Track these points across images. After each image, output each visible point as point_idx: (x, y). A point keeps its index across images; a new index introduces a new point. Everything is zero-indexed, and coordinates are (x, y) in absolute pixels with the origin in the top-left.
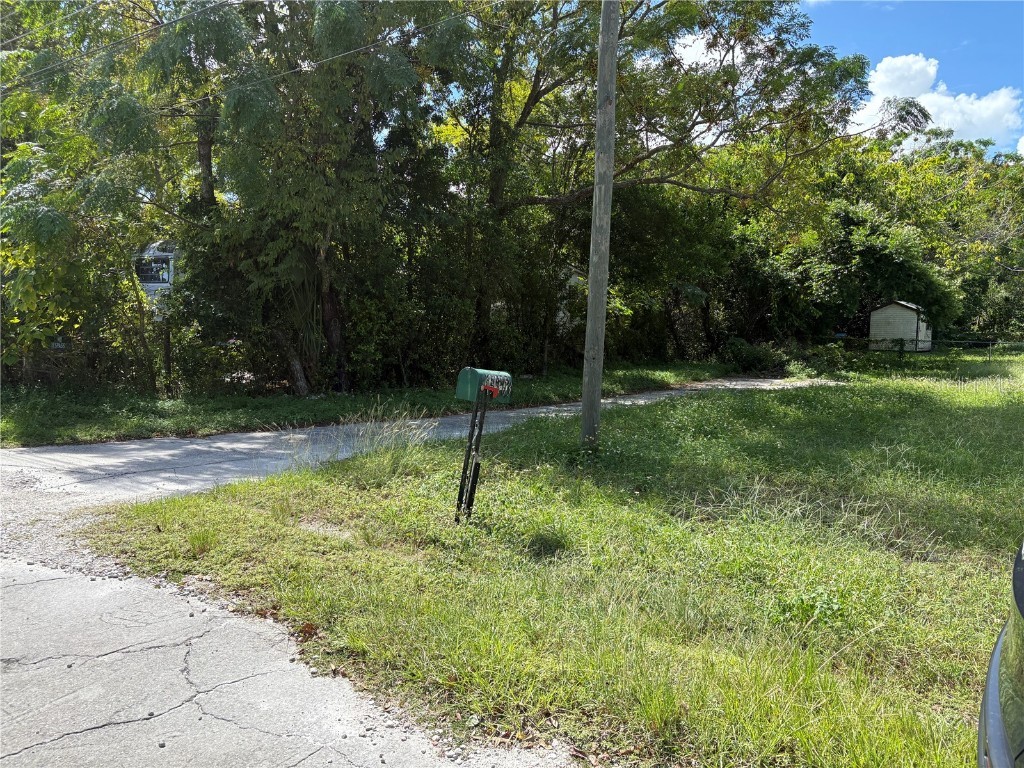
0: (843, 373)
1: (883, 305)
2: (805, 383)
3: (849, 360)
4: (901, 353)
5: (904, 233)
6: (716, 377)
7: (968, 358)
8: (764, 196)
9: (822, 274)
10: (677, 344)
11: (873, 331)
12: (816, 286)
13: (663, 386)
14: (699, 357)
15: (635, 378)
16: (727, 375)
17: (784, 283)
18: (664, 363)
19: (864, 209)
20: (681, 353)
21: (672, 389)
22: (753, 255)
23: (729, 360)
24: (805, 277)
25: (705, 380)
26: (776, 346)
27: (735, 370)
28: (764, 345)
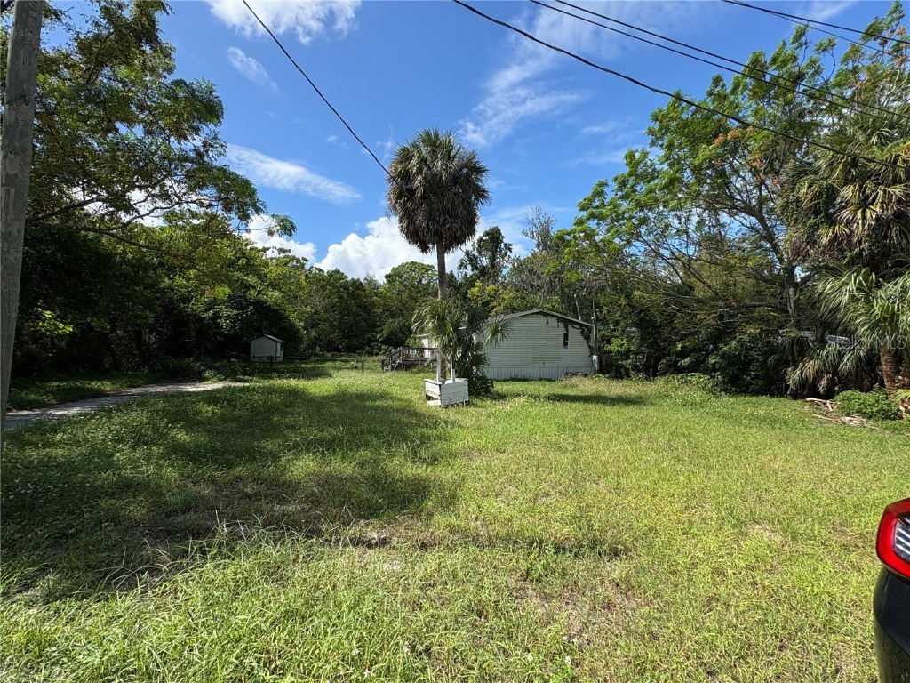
0: (241, 377)
1: (258, 337)
2: (220, 385)
3: (244, 369)
4: (271, 363)
5: (274, 295)
6: (148, 383)
7: (303, 366)
8: (189, 260)
9: (229, 316)
10: (113, 359)
11: (252, 351)
12: (224, 323)
13: (100, 394)
14: (132, 369)
15: (71, 389)
16: (158, 382)
17: (201, 320)
18: (101, 374)
19: (251, 279)
20: (117, 366)
21: (108, 395)
22: (177, 300)
23: (159, 370)
24: (216, 316)
25: (139, 386)
26: (196, 360)
27: (164, 378)
28: (187, 360)
